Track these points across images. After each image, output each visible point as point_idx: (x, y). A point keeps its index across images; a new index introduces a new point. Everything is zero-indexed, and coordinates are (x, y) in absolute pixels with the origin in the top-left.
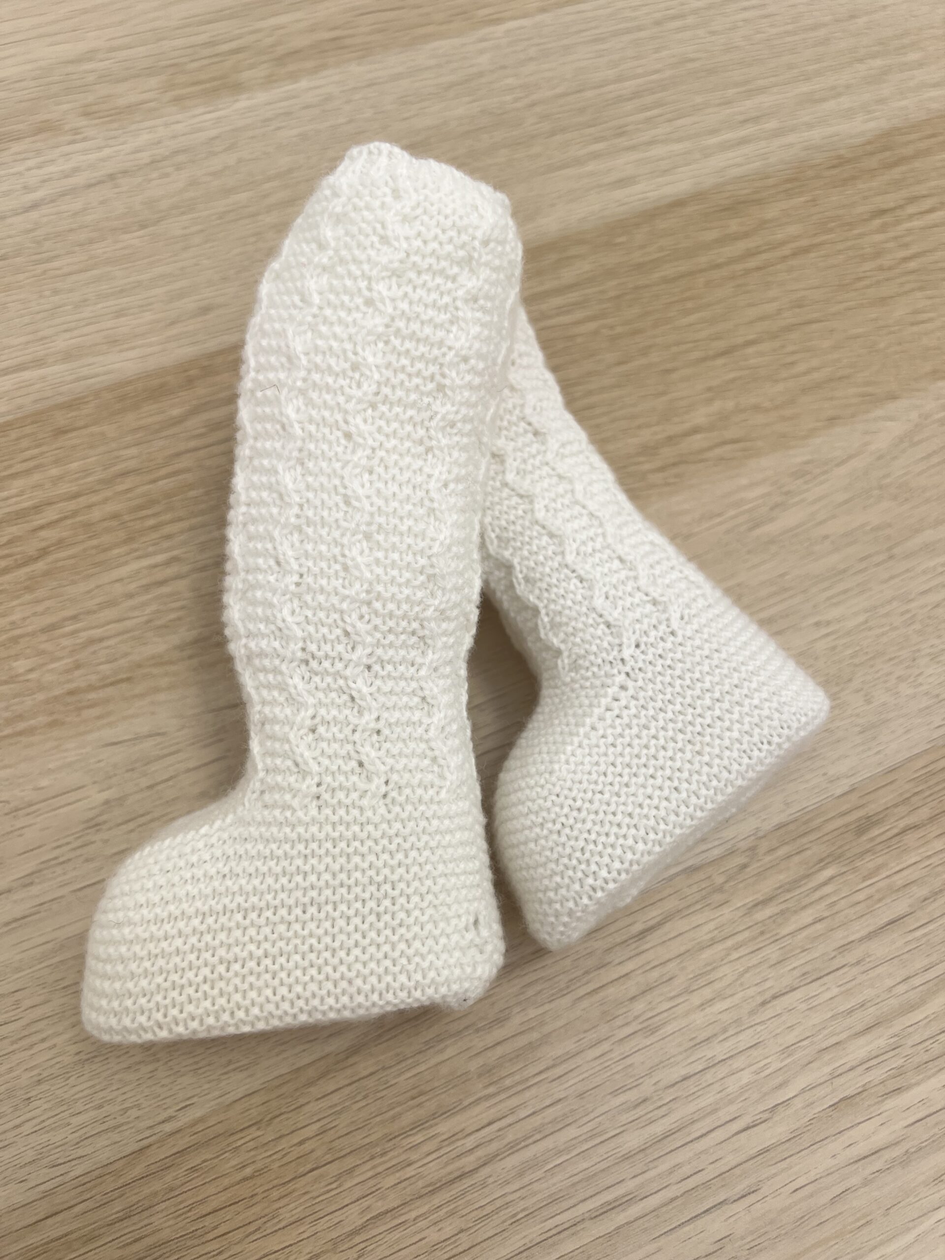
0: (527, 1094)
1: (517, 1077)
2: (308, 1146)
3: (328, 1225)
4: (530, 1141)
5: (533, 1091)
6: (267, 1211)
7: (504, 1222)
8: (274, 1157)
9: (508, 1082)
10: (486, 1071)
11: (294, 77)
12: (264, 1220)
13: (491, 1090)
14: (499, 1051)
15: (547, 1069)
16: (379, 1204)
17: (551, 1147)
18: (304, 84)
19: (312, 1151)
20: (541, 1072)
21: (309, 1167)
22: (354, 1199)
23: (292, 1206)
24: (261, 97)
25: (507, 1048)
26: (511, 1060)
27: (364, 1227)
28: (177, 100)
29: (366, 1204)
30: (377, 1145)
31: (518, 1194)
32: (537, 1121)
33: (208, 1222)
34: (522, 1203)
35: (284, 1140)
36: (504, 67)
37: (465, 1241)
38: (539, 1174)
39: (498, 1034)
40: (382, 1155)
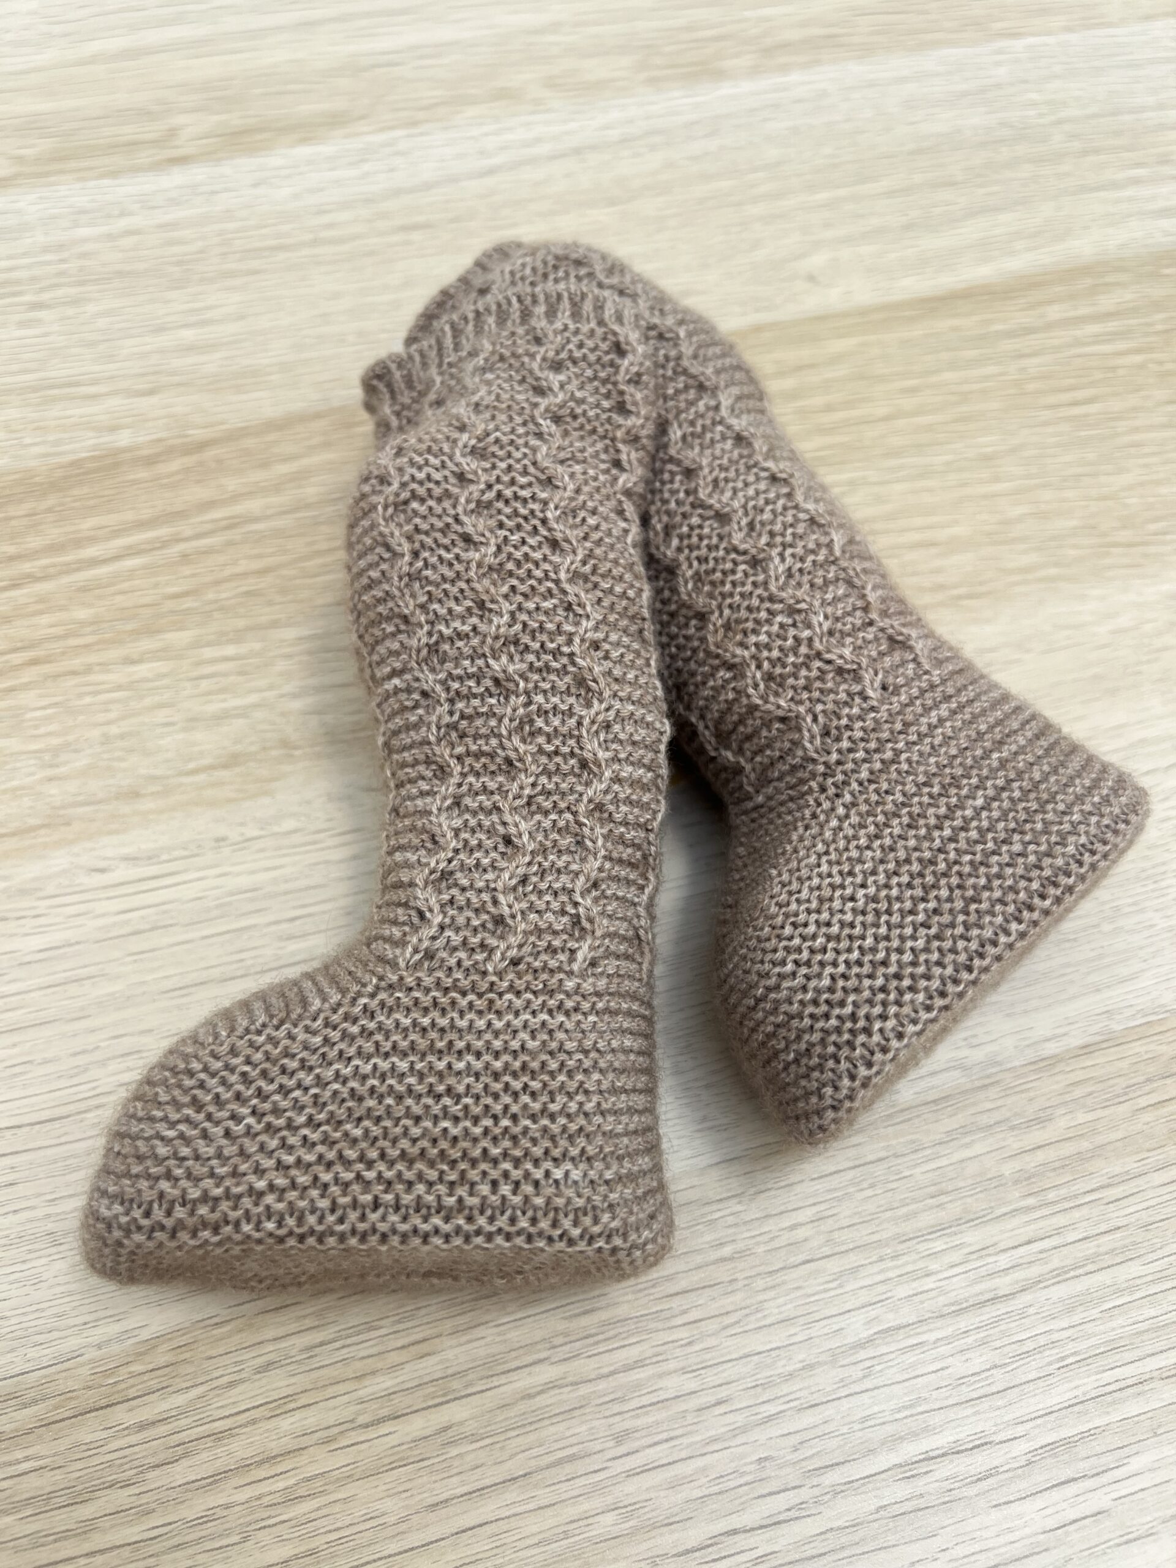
0: (1076, 1214)
1: (1063, 1192)
2: (801, 1233)
3: (826, 1331)
4: (1081, 1271)
5: (1085, 1211)
6: (748, 1302)
7: (1050, 1364)
8: (759, 1239)
9: (1051, 1196)
10: (1024, 1178)
11: (785, 69)
12: (744, 1312)
13: (1031, 1201)
14: (1040, 1156)
15: (1102, 1187)
16: (891, 1316)
17: (1108, 1282)
18: (794, 77)
19: (806, 1240)
20: (1092, 1191)
21: (801, 1257)
22: (858, 1304)
23: (781, 1301)
24: (746, 86)
25: (1050, 1154)
26: (1055, 1169)
27: (870, 1341)
28: (652, 81)
29: (873, 1314)
30: (887, 1245)
31: (1066, 1334)
32: (1090, 1248)
33: (676, 1303)
34: (1071, 1345)
35: (771, 1221)
36: (1026, 82)
37: (1000, 1378)
38: (1094, 1313)
39: (1038, 1136)
40: (895, 1257)
